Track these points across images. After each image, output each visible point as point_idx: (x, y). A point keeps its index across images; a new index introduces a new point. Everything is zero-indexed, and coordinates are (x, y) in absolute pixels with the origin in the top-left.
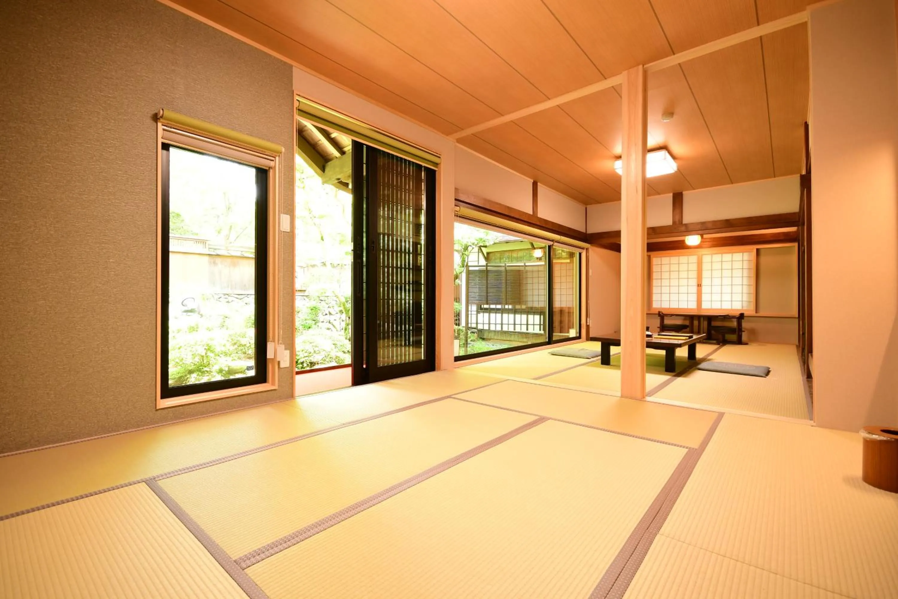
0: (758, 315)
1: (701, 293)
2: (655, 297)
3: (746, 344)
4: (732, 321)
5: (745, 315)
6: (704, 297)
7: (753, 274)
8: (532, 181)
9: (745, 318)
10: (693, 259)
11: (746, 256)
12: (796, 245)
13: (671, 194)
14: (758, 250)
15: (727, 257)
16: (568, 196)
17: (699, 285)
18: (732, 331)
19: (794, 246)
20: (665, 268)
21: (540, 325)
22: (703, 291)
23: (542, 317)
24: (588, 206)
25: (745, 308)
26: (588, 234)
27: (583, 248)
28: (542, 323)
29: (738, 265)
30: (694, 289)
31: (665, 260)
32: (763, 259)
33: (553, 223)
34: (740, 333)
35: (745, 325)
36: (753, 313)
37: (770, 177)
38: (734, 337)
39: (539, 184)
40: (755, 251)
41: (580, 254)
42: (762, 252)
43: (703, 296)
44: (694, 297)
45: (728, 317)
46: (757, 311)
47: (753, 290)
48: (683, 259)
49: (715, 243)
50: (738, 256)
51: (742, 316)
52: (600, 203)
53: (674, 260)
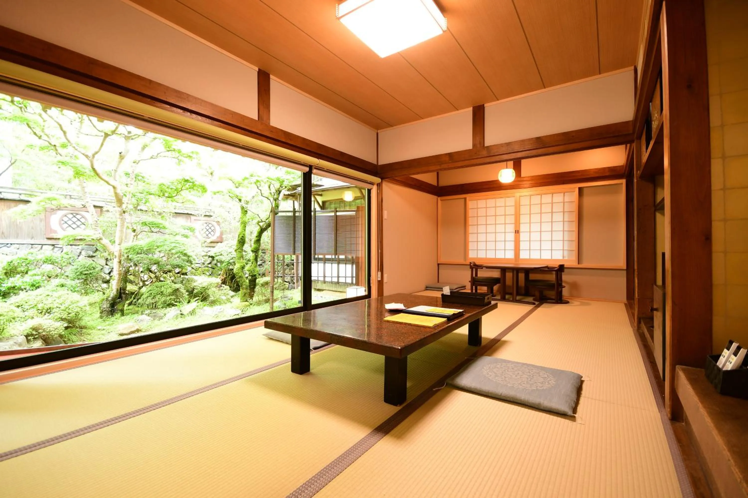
0: (580, 266)
1: (519, 241)
2: (471, 246)
3: (567, 302)
4: (552, 274)
5: (565, 266)
6: (523, 246)
7: (575, 217)
8: (257, 69)
9: (565, 270)
10: (510, 201)
11: (568, 198)
12: (624, 181)
13: (471, 109)
14: (580, 189)
15: (547, 199)
16: (344, 111)
17: (517, 232)
18: (550, 286)
19: (622, 184)
20: (482, 212)
21: (352, 277)
22: (521, 239)
23: (354, 266)
24: (379, 131)
25: (566, 258)
26: (380, 165)
27: (372, 184)
28: (354, 275)
29: (558, 208)
30: (511, 236)
31: (481, 203)
32: (587, 200)
33: (304, 139)
34: (560, 289)
35: (565, 277)
36: (574, 264)
37: (594, 74)
38: (552, 294)
39: (271, 76)
40: (577, 190)
41: (369, 191)
42: (585, 191)
43: (521, 243)
44: (511, 246)
45: (547, 269)
46: (579, 260)
47: (575, 236)
48: (500, 202)
49: (533, 182)
50: (558, 198)
51: (561, 268)
52: (392, 126)
53: (491, 202)
